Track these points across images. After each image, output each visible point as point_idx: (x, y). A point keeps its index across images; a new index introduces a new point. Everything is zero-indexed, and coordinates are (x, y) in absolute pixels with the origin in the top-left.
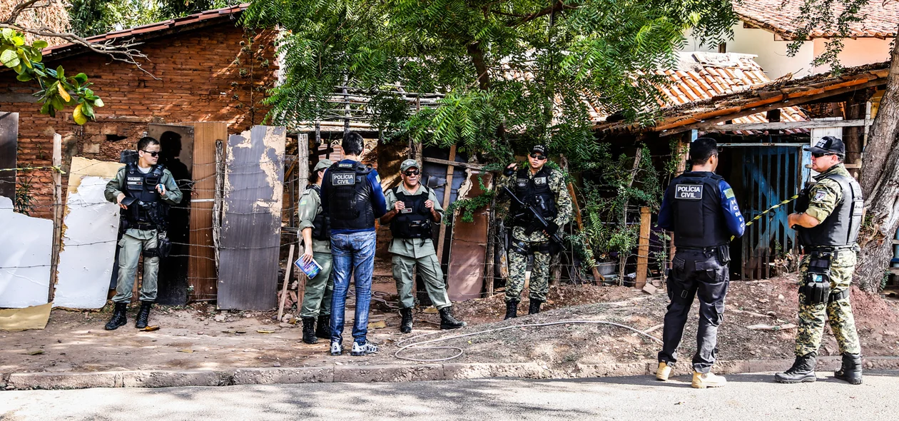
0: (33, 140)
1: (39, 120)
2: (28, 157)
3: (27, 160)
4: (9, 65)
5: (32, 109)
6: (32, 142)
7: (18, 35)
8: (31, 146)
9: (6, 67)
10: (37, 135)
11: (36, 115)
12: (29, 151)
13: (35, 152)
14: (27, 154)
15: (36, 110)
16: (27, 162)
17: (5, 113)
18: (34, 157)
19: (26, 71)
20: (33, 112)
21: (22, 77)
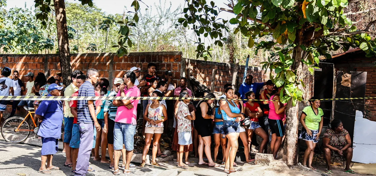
0: (371, 84)
1: (374, 75)
2: (368, 92)
3: (368, 94)
4: (364, 50)
5: (371, 70)
6: (370, 85)
7: (368, 35)
8: (370, 87)
9: (363, 51)
10: (373, 82)
11: (373, 73)
12: (369, 90)
13: (372, 90)
14: (368, 91)
15: (373, 70)
16: (368, 95)
17: (361, 72)
18: (371, 92)
19: (370, 52)
20: (372, 71)
21: (368, 55)
